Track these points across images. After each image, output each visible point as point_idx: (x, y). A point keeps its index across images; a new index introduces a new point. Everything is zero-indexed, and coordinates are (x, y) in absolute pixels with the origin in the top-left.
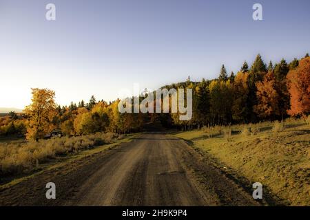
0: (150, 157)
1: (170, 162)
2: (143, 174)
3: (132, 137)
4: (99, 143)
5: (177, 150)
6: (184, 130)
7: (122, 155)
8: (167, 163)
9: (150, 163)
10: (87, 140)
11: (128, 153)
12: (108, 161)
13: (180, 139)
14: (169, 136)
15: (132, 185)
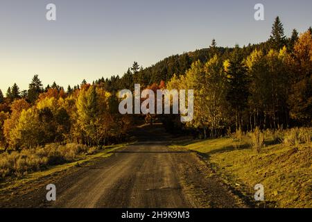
0: (139, 174)
1: (165, 179)
2: (128, 190)
3: (112, 150)
4: (56, 160)
5: (181, 166)
6: (203, 139)
7: (98, 173)
8: (161, 180)
9: (138, 180)
10: (33, 155)
11: (107, 170)
12: (79, 179)
13: (192, 151)
14: (175, 147)
15: (114, 198)
